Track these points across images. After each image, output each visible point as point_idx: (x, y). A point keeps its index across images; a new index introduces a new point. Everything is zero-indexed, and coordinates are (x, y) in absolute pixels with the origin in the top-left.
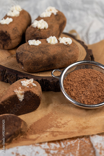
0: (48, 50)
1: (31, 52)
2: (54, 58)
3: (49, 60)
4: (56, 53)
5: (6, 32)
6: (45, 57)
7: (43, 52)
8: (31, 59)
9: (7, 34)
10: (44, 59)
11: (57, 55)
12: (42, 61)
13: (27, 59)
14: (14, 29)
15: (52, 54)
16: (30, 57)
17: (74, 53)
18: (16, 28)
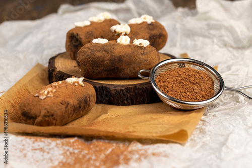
0: (114, 49)
1: (91, 50)
2: (120, 59)
3: (112, 61)
4: (123, 54)
5: (77, 34)
6: (108, 57)
7: (106, 51)
8: (90, 57)
9: (78, 37)
10: (106, 59)
11: (124, 56)
12: (103, 61)
13: (84, 57)
14: (88, 32)
15: (118, 55)
16: (88, 55)
17: (149, 58)
18: (92, 32)
